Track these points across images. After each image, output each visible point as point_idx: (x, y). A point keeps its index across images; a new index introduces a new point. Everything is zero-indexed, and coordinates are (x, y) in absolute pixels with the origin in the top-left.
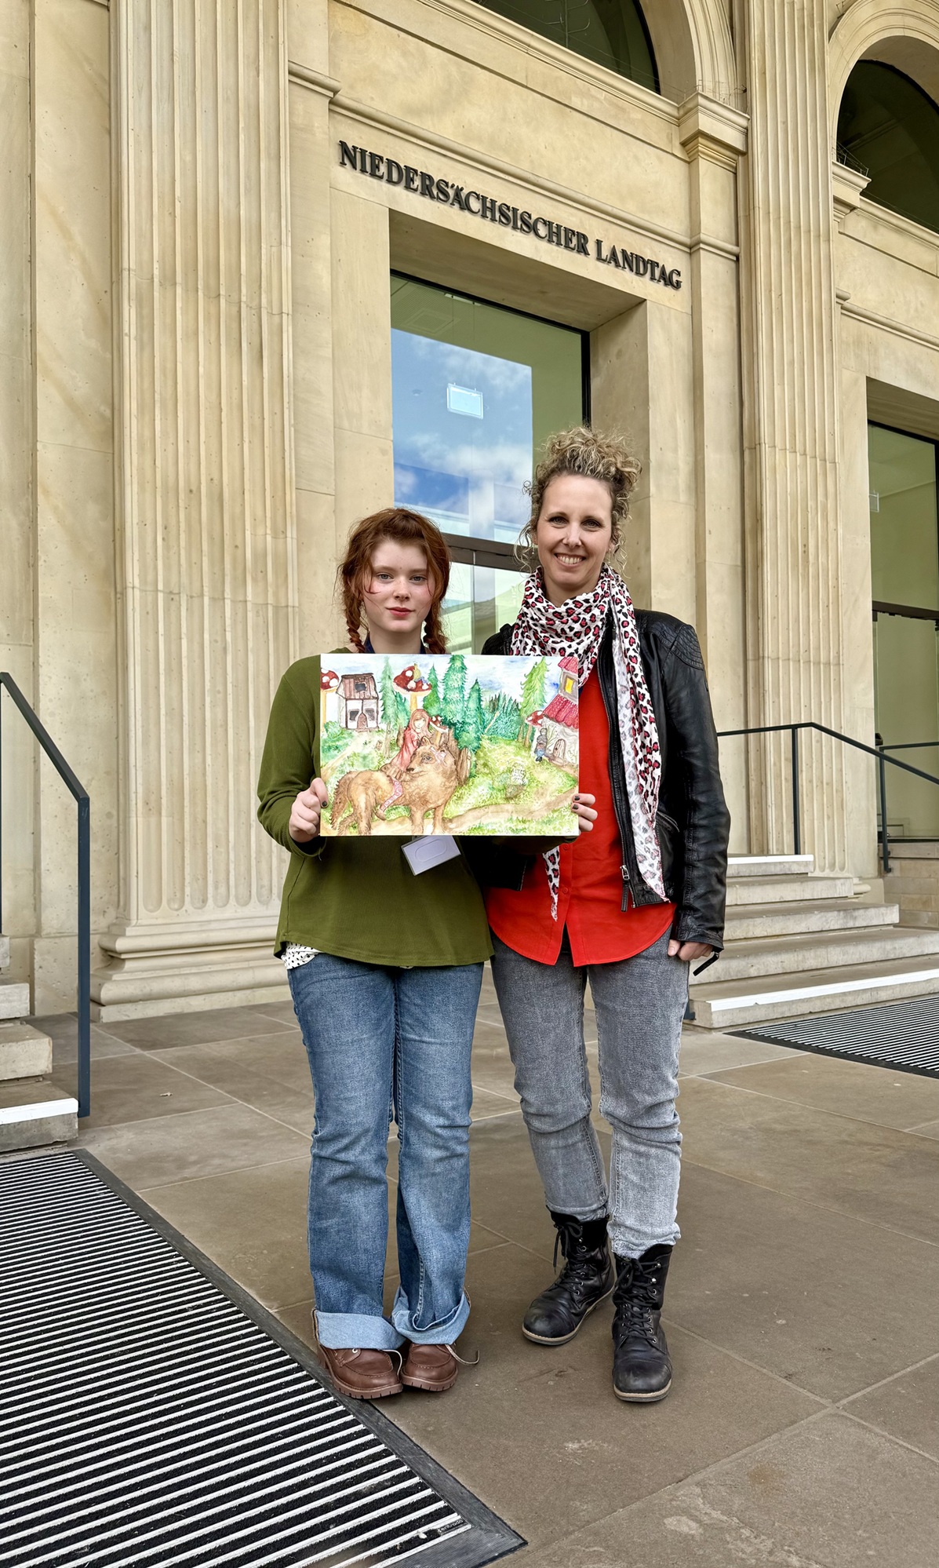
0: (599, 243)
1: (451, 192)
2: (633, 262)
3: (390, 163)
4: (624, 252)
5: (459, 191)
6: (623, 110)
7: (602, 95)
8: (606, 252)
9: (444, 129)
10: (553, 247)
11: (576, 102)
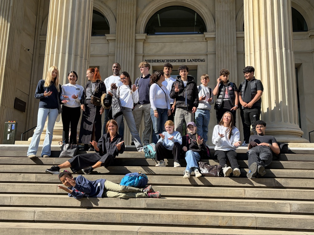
0: (188, 60)
1: (161, 61)
2: (195, 60)
3: (152, 60)
4: (193, 59)
5: (163, 60)
6: (193, 39)
7: (189, 38)
8: (189, 60)
9: (162, 52)
10: (179, 63)
11: (184, 41)
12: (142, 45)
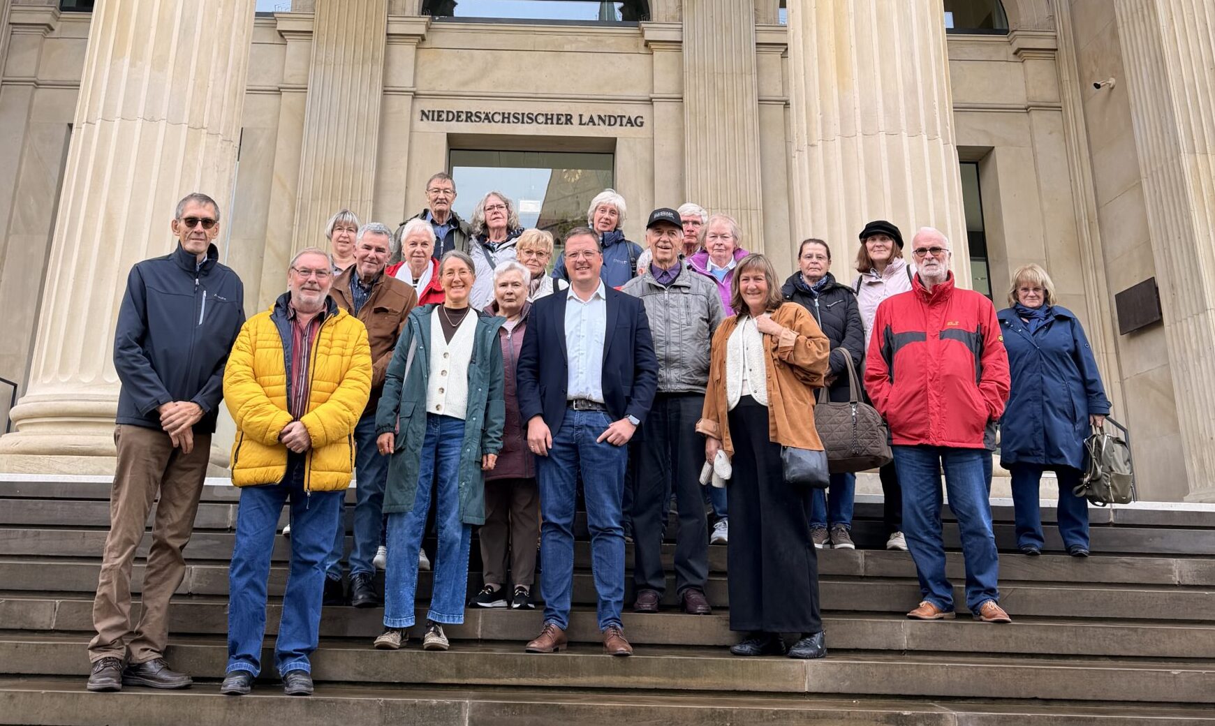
0: (581, 116)
1: (483, 116)
4: (600, 117)
5: (487, 115)
6: (601, 41)
7: (585, 39)
8: (585, 119)
9: (484, 87)
10: (549, 126)
11: (567, 48)
12: (413, 56)
